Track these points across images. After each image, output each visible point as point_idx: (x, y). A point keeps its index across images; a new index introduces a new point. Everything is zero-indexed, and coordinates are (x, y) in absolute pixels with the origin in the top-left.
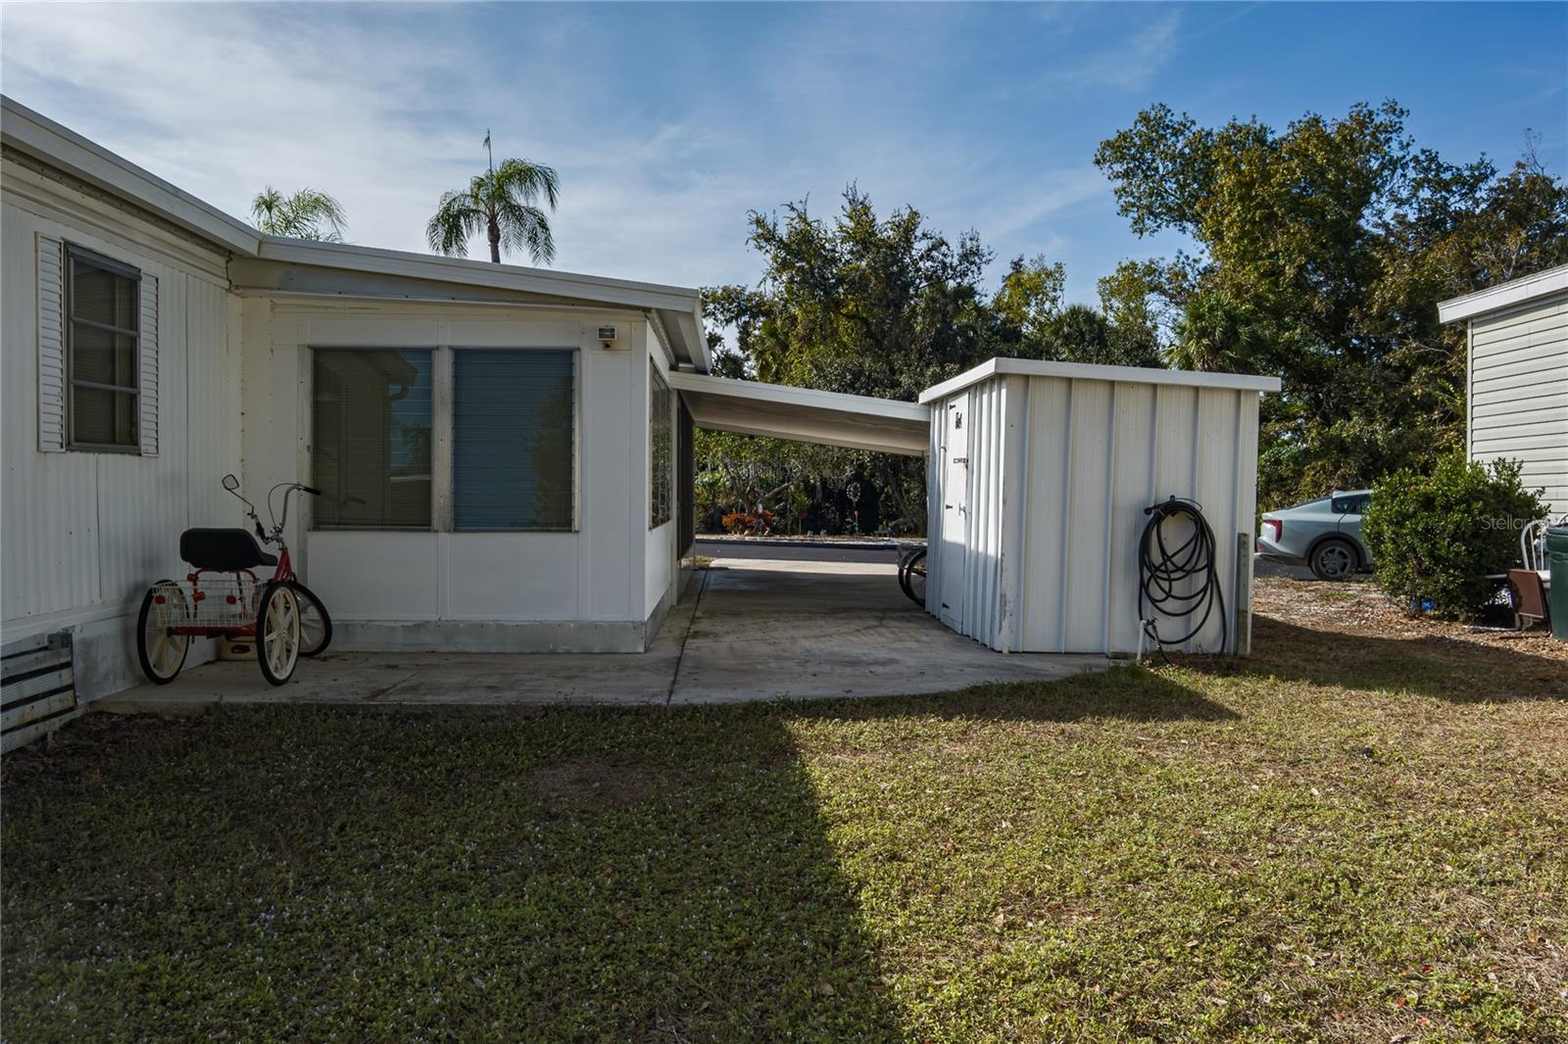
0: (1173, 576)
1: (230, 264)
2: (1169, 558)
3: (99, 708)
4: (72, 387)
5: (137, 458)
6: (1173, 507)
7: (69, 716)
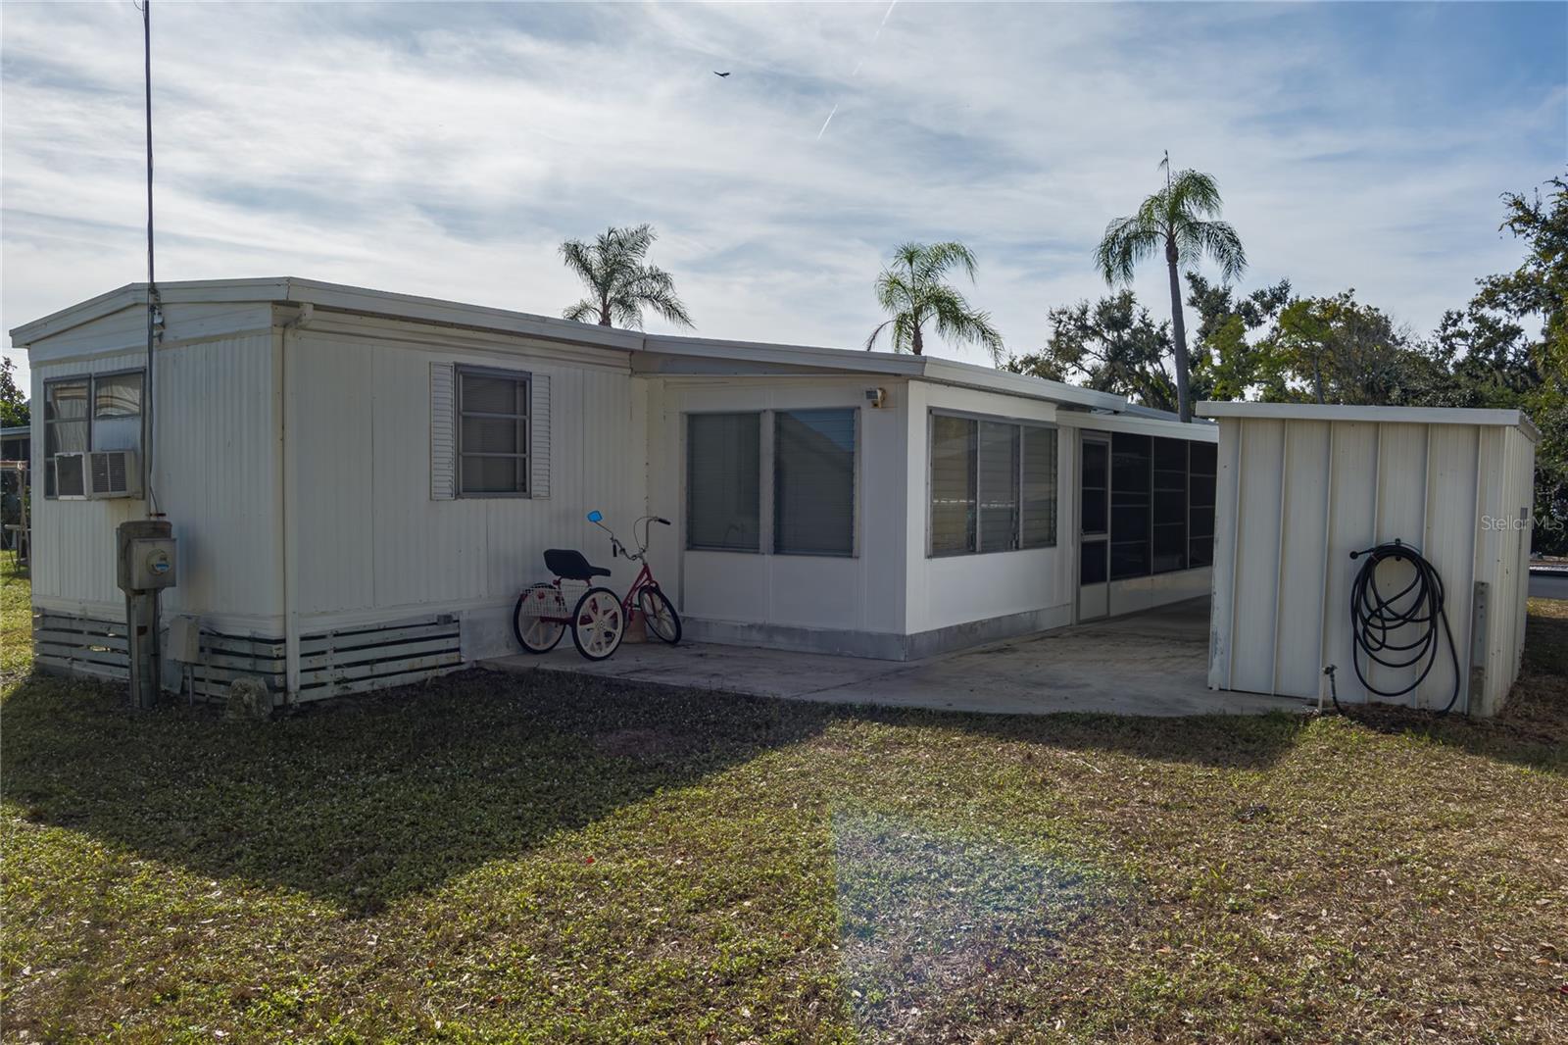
0: (1387, 624)
1: (633, 357)
2: (1385, 605)
3: (481, 665)
4: (461, 458)
5: (529, 500)
6: (1397, 551)
7: (455, 668)
